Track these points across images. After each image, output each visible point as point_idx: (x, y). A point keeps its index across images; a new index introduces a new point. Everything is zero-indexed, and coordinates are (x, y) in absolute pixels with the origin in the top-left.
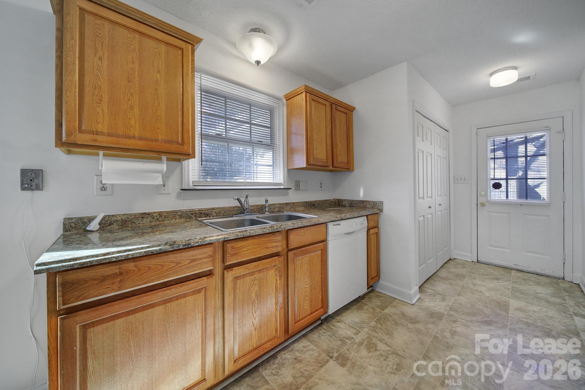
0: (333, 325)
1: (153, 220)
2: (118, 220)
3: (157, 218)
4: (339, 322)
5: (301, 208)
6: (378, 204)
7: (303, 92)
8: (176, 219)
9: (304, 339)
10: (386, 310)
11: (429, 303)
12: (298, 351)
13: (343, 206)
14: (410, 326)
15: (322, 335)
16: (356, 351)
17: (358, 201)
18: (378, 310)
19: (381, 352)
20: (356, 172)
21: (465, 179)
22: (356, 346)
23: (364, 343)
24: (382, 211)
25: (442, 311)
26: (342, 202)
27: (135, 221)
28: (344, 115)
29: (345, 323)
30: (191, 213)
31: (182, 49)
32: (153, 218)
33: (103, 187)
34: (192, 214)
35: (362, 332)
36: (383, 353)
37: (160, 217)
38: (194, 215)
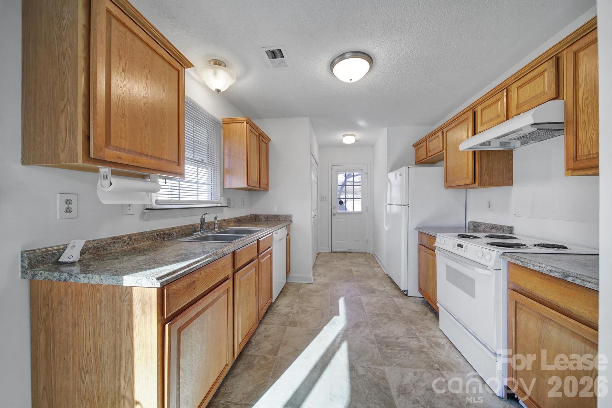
0: (275, 310)
1: (124, 245)
2: (90, 247)
3: (127, 242)
4: (277, 307)
5: (233, 224)
6: (289, 217)
7: (244, 122)
8: (144, 242)
9: (261, 325)
10: (300, 291)
11: (319, 280)
12: (262, 332)
13: (260, 220)
14: (317, 294)
15: (272, 318)
16: (298, 316)
17: (273, 215)
18: (296, 293)
19: (311, 311)
20: (271, 191)
21: (325, 198)
22: (296, 314)
23: (299, 311)
24: (292, 222)
25: (327, 282)
26: (259, 217)
27: (107, 247)
28: (265, 144)
29: (282, 306)
30: (156, 235)
31: (178, 71)
32: (124, 242)
33: (68, 208)
34: (158, 235)
35: (295, 307)
36: (312, 312)
37: (130, 241)
38: (159, 236)
